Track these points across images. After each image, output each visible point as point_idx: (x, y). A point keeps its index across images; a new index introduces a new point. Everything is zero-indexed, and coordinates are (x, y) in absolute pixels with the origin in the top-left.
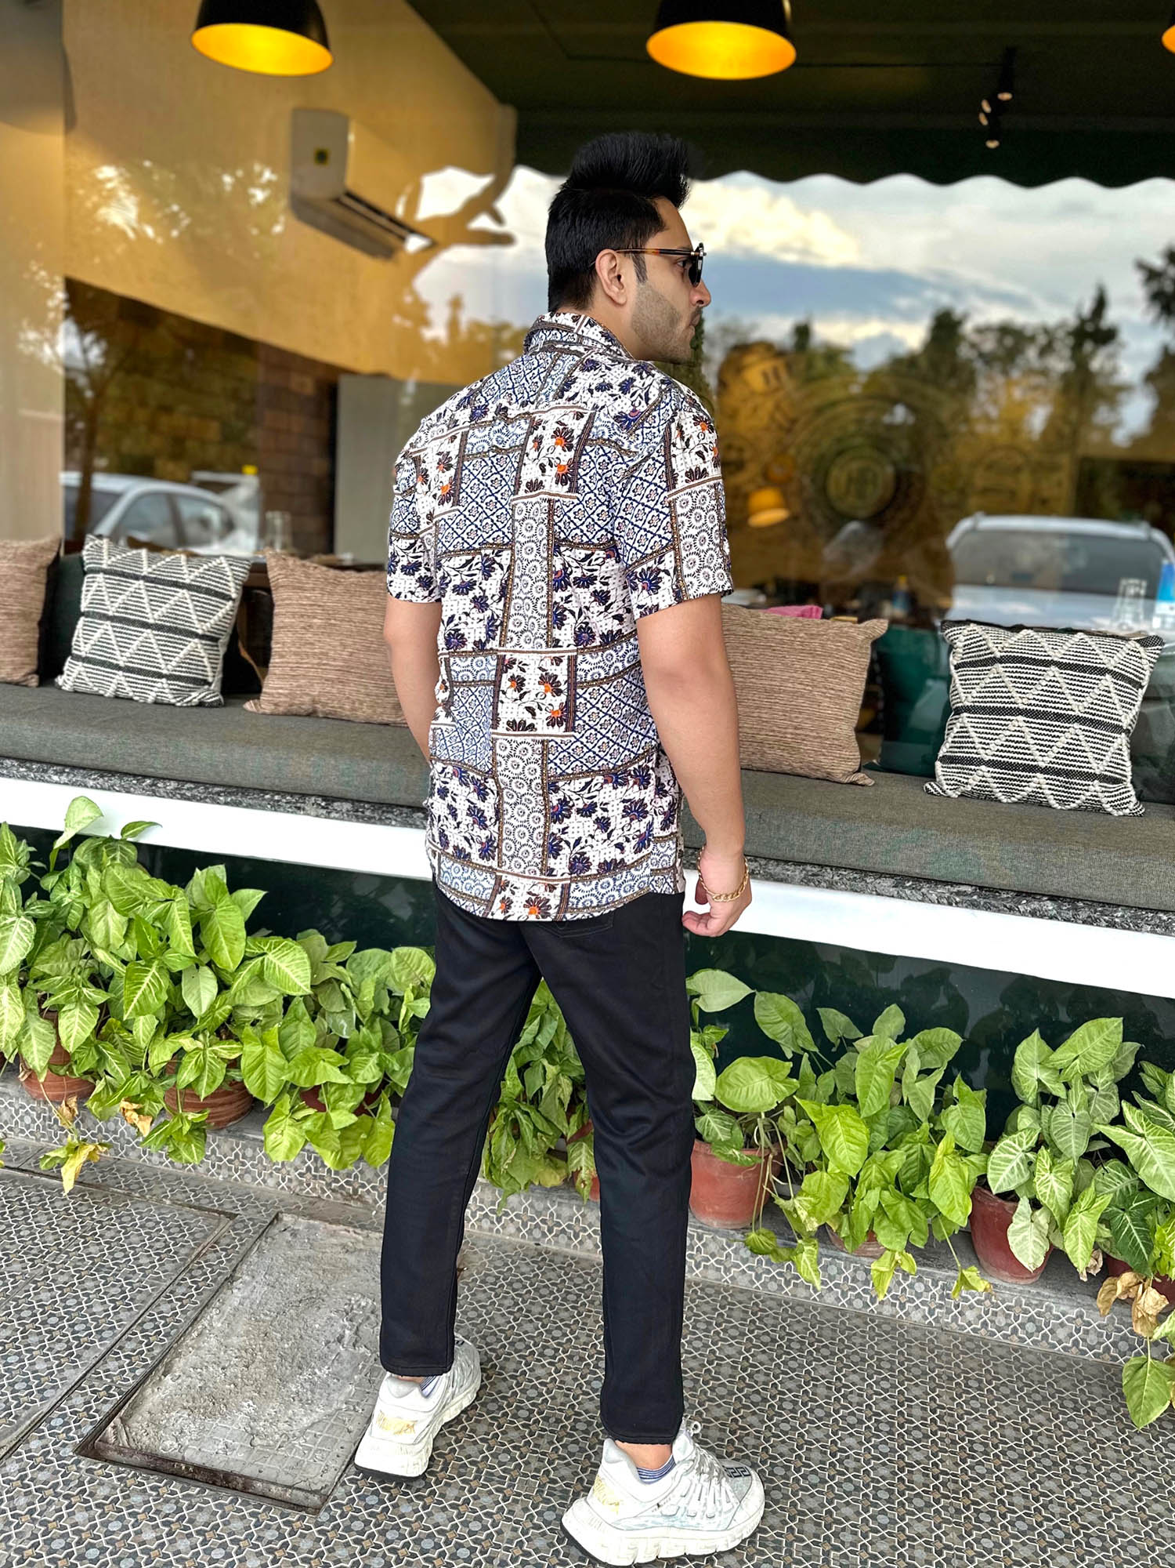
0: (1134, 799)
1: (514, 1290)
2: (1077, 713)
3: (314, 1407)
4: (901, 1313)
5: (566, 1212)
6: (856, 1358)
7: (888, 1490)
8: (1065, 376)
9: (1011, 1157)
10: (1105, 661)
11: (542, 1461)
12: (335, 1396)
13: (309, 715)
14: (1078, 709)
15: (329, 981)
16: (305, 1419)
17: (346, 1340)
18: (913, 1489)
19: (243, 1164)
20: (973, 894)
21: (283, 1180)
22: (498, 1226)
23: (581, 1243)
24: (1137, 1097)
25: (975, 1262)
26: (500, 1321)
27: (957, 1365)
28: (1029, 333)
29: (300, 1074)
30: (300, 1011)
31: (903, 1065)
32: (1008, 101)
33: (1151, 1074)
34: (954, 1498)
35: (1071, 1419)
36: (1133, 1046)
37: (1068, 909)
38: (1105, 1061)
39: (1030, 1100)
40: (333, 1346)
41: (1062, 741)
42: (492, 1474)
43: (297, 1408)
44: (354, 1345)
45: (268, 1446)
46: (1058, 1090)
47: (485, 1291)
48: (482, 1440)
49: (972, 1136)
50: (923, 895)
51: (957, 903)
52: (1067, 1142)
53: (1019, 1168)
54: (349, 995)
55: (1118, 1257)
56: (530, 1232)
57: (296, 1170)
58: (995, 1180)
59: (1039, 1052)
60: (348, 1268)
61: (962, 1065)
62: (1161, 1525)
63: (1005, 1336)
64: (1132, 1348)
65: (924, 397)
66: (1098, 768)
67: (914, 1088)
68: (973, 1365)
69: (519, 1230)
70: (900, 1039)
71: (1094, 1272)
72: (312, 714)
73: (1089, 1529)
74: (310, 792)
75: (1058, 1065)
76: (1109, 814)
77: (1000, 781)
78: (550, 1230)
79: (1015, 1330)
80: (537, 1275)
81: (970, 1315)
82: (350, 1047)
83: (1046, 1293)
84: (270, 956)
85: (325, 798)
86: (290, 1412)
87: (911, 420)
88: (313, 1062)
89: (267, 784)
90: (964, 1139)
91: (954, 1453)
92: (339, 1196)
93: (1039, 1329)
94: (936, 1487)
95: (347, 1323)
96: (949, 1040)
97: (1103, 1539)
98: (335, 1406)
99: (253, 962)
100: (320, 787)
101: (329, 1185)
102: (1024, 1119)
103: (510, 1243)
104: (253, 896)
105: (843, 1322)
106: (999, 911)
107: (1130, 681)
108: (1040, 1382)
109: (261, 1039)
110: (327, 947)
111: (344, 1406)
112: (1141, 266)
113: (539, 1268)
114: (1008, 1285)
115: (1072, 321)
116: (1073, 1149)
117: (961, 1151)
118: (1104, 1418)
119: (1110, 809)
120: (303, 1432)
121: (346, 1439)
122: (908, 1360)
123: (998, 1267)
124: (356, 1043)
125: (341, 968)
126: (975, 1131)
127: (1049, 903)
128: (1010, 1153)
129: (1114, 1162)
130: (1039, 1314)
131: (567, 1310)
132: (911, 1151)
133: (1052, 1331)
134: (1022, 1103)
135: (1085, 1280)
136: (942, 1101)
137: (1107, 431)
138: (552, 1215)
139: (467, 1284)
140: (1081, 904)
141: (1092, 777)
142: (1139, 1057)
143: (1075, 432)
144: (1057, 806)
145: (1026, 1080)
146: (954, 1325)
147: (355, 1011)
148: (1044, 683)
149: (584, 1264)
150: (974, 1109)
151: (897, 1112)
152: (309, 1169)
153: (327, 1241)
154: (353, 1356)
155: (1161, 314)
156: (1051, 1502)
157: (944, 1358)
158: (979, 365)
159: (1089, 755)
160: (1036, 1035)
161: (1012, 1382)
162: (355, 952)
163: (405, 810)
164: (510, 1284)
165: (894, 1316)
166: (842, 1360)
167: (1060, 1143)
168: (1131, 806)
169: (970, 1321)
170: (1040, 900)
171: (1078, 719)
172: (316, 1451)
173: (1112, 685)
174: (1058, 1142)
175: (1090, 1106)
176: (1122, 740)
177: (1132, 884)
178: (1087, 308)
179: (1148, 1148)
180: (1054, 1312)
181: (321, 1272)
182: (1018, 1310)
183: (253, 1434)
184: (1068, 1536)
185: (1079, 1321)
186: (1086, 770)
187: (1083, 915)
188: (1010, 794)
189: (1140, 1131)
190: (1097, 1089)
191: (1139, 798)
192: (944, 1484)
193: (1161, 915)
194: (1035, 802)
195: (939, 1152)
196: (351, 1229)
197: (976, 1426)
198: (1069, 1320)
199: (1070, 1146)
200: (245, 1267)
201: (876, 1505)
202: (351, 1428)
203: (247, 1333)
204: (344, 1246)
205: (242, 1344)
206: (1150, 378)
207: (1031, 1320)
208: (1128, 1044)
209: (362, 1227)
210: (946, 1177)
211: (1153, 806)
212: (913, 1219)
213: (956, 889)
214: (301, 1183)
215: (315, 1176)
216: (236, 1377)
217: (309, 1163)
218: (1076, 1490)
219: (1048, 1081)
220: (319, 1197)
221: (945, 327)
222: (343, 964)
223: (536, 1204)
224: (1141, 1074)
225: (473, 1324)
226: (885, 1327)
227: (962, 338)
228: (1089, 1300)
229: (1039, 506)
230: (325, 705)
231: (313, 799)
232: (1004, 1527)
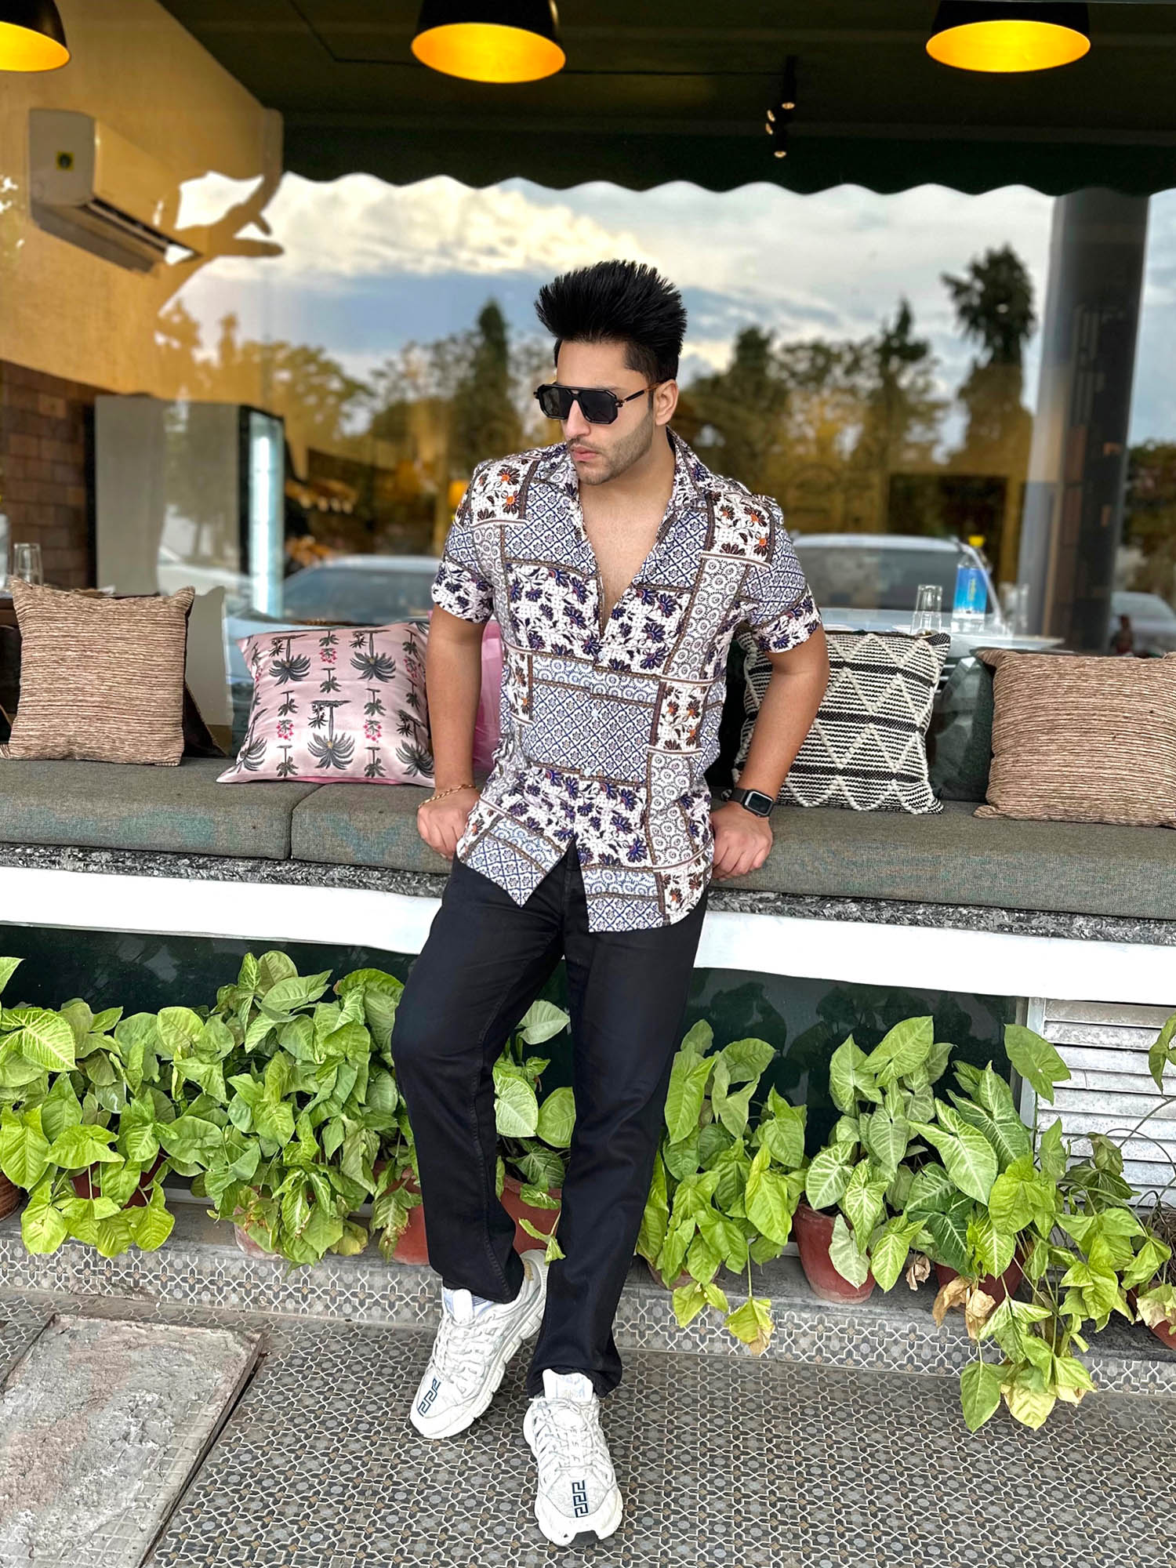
0: (931, 797)
1: (323, 1370)
2: (871, 713)
3: (101, 1509)
4: (734, 1349)
5: (378, 1281)
6: (688, 1400)
7: (724, 1523)
8: (873, 394)
9: (828, 1171)
10: (896, 660)
11: (358, 1536)
12: (124, 1494)
13: (64, 759)
14: (872, 709)
15: (98, 1053)
16: (90, 1523)
17: (132, 1438)
18: (750, 1520)
19: (12, 1266)
20: (776, 900)
21: (60, 1279)
22: (304, 1306)
23: (397, 1313)
24: (951, 1095)
25: (806, 1286)
26: (309, 1402)
27: (792, 1395)
28: (835, 350)
29: (67, 1155)
30: (66, 1089)
31: (712, 1079)
32: (790, 110)
33: (964, 1073)
34: (792, 1524)
35: (908, 1434)
36: (945, 1047)
37: (872, 910)
38: (920, 1061)
39: (847, 1108)
40: (118, 1444)
41: (859, 742)
42: (304, 1556)
43: (82, 1512)
44: (141, 1441)
45: (51, 1555)
46: (876, 1097)
47: (291, 1374)
48: (291, 1522)
49: (791, 1151)
50: (726, 904)
51: (760, 910)
52: (885, 1149)
53: (836, 1182)
54: (118, 1065)
55: (946, 1264)
56: (339, 1308)
57: (73, 1266)
58: (815, 1196)
59: (854, 1058)
60: (131, 1365)
61: (777, 1078)
62: (997, 1527)
63: (841, 1361)
64: (966, 1358)
65: (733, 418)
66: (895, 767)
67: (726, 1104)
68: (810, 1393)
69: (327, 1307)
70: (708, 1054)
71: (923, 1280)
72: (67, 757)
73: (926, 1538)
74: (65, 843)
75: (874, 1069)
76: (909, 813)
77: (801, 785)
78: (362, 1304)
79: (850, 1353)
80: (349, 1352)
81: (804, 1343)
82: (123, 1123)
83: (878, 1311)
84: (29, 1030)
85: (82, 848)
86: (74, 1517)
87: (721, 442)
88: (80, 1141)
89: (17, 835)
90: (783, 1154)
91: (791, 1479)
92: (120, 1290)
93: (873, 1349)
94: (773, 1515)
95: (132, 1420)
96: (761, 1052)
97: (941, 1547)
98: (124, 1505)
99: (10, 1037)
100: (76, 835)
101: (109, 1279)
102: (844, 1131)
103: (318, 1322)
104: (8, 965)
105: (672, 1366)
106: (804, 916)
107: (921, 679)
108: (876, 1403)
109: (21, 1119)
110: (92, 1016)
111: (134, 1504)
112: (949, 280)
113: (351, 1345)
114: (840, 1307)
115: (879, 339)
116: (892, 1156)
117: (779, 1167)
118: (940, 1429)
119: (909, 808)
120: (90, 1537)
121: (138, 1538)
122: (742, 1395)
123: (829, 1288)
124: (128, 1118)
125: (108, 1037)
126: (794, 1145)
127: (853, 905)
128: (826, 1167)
129: (930, 1165)
130: (872, 1334)
131: (382, 1384)
132: (727, 1170)
133: (886, 1350)
134: (842, 1114)
135: (916, 1289)
136: (757, 1114)
137: (926, 449)
138: (363, 1286)
139: (271, 1369)
140: (883, 904)
141: (889, 776)
142: (953, 1056)
143: (884, 450)
144: (857, 807)
145: (842, 1088)
146: (788, 1355)
147: (126, 1082)
148: (837, 685)
149: (400, 1336)
150: (791, 1122)
151: (709, 1131)
152: (87, 1264)
153: (109, 1340)
154: (140, 1452)
155: (969, 328)
156: (889, 1516)
157: (779, 1390)
158: (791, 384)
159: (886, 754)
160: (849, 1041)
161: (848, 1406)
162: (122, 1018)
163: (170, 857)
164: (319, 1365)
165: (726, 1353)
166: (673, 1404)
167: (878, 1150)
168: (929, 804)
169: (803, 1349)
170: (844, 903)
171: (872, 719)
172: (105, 1555)
173: (903, 684)
174: (877, 1150)
175: (906, 1110)
176: (916, 738)
177: (931, 879)
178: (892, 323)
179: (960, 1148)
180: (887, 1330)
181: (103, 1373)
182: (851, 1331)
183: (32, 1545)
184: (906, 1548)
185: (912, 1336)
186: (883, 770)
187: (886, 914)
188: (811, 798)
189: (953, 1130)
190: (912, 1092)
191: (938, 796)
192: (781, 1511)
193: (961, 909)
194: (836, 805)
195: (754, 1167)
196: (133, 1324)
197: (814, 1450)
198: (902, 1336)
199: (889, 1154)
200: (17, 1375)
201: (712, 1540)
202: (143, 1526)
203: (22, 1441)
204: (126, 1342)
205: (17, 1453)
206: (963, 393)
207: (865, 1340)
208: (941, 1045)
209: (146, 1321)
210: (763, 1193)
211: (952, 803)
212: (731, 1241)
213: (758, 896)
214: (79, 1281)
215: (94, 1271)
216: (11, 1486)
217: (87, 1257)
218: (914, 1502)
219: (864, 1087)
220: (100, 1294)
221: (751, 346)
222: (111, 1033)
223: (345, 1277)
224: (955, 1074)
225: (279, 1408)
226: (717, 1366)
227: (771, 357)
228: (920, 1313)
229: (854, 524)
230: (82, 745)
231: (69, 849)
232: (843, 1546)
